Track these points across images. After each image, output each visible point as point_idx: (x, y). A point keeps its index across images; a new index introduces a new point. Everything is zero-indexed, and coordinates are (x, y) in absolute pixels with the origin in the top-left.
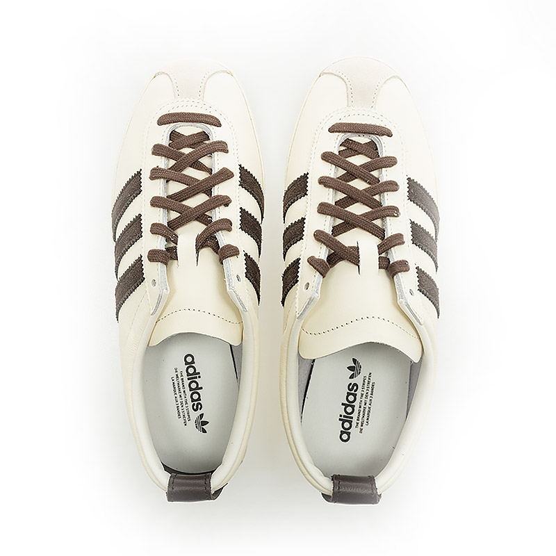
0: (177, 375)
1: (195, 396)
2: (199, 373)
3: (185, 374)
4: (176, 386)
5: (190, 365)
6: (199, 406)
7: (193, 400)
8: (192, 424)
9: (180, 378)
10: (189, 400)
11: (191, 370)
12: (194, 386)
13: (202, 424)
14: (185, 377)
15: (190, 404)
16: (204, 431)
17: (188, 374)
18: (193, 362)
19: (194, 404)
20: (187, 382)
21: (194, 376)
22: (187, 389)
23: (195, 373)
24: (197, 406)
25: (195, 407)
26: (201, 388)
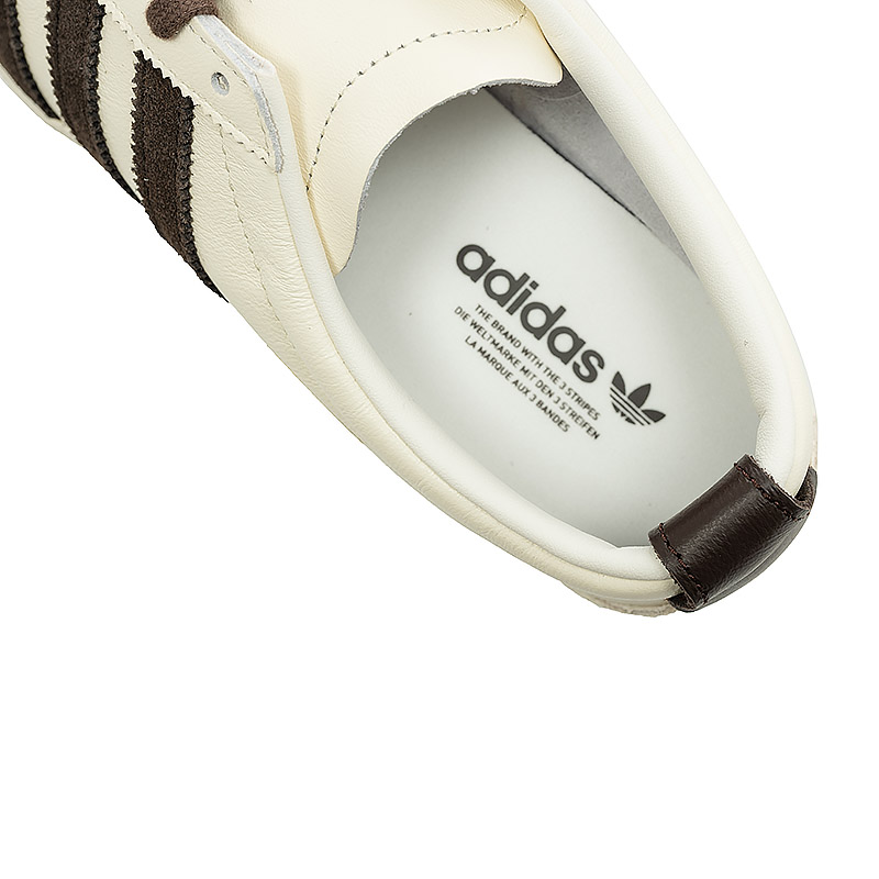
0: (474, 325)
1: (564, 343)
2: (525, 277)
3: (491, 306)
4: (494, 353)
5: (485, 272)
6: (594, 361)
7: (565, 357)
8: (610, 421)
9: (487, 325)
10: (555, 364)
11: (501, 285)
12: (537, 318)
13: (636, 402)
14: (499, 313)
15: (565, 372)
16: (656, 416)
17: (501, 300)
18: (488, 260)
19: (576, 368)
20: (513, 323)
21: (518, 294)
22: (527, 339)
23: (515, 284)
24: (588, 364)
25: (584, 371)
26: (562, 310)
